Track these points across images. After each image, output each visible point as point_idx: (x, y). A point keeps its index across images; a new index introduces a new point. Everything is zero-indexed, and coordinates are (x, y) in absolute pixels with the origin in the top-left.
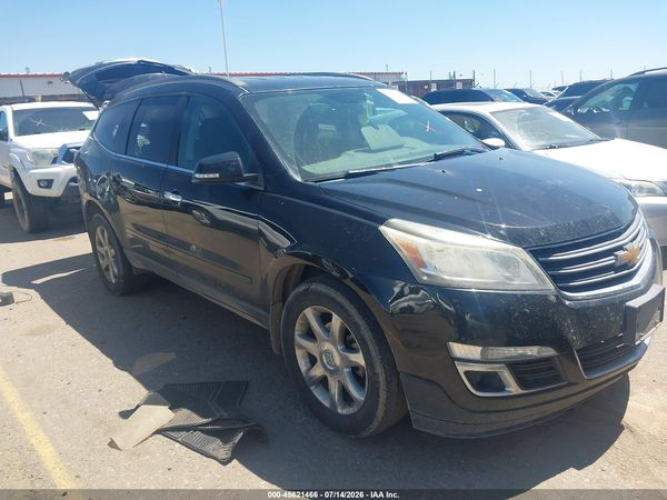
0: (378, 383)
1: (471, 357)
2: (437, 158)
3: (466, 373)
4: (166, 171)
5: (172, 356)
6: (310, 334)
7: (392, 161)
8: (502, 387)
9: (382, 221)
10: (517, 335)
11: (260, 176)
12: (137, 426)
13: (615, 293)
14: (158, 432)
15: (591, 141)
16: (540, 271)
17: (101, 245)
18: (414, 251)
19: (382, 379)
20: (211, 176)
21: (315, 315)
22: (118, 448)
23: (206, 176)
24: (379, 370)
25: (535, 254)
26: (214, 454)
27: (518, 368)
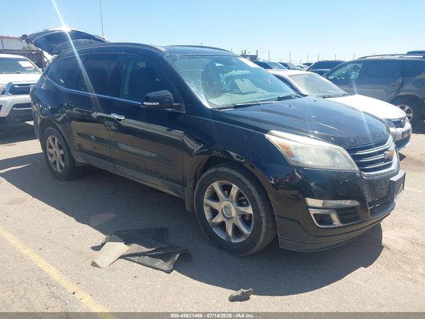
0: (262, 222)
1: (317, 206)
2: (280, 99)
3: (315, 215)
4: (111, 101)
5: (113, 215)
6: (215, 197)
7: (257, 100)
8: (331, 222)
9: (267, 132)
10: (341, 194)
11: (183, 105)
12: (108, 254)
13: (385, 173)
14: (122, 257)
15: (344, 95)
16: (352, 160)
17: (51, 147)
18: (287, 148)
19: (264, 220)
20: (154, 104)
21: (220, 186)
22: (98, 267)
23: (151, 104)
24: (263, 214)
25: (349, 151)
26: (161, 267)
27: (341, 212)
